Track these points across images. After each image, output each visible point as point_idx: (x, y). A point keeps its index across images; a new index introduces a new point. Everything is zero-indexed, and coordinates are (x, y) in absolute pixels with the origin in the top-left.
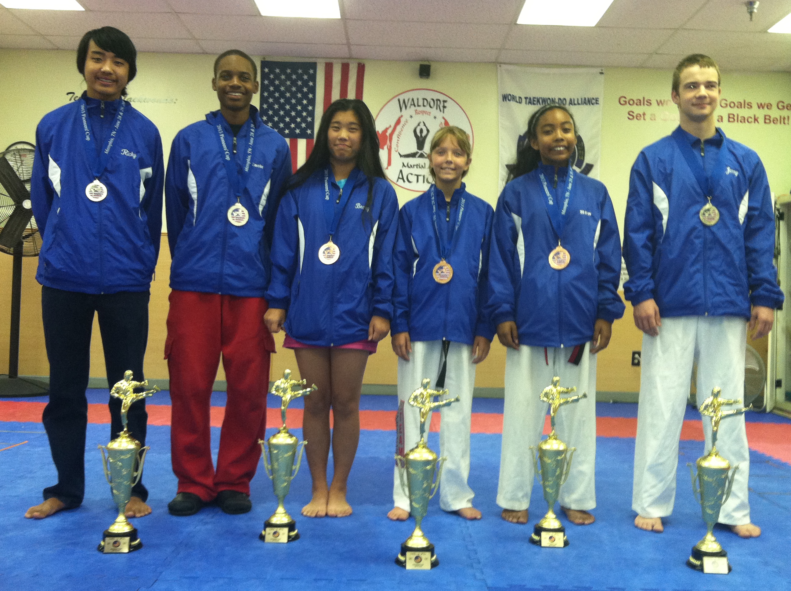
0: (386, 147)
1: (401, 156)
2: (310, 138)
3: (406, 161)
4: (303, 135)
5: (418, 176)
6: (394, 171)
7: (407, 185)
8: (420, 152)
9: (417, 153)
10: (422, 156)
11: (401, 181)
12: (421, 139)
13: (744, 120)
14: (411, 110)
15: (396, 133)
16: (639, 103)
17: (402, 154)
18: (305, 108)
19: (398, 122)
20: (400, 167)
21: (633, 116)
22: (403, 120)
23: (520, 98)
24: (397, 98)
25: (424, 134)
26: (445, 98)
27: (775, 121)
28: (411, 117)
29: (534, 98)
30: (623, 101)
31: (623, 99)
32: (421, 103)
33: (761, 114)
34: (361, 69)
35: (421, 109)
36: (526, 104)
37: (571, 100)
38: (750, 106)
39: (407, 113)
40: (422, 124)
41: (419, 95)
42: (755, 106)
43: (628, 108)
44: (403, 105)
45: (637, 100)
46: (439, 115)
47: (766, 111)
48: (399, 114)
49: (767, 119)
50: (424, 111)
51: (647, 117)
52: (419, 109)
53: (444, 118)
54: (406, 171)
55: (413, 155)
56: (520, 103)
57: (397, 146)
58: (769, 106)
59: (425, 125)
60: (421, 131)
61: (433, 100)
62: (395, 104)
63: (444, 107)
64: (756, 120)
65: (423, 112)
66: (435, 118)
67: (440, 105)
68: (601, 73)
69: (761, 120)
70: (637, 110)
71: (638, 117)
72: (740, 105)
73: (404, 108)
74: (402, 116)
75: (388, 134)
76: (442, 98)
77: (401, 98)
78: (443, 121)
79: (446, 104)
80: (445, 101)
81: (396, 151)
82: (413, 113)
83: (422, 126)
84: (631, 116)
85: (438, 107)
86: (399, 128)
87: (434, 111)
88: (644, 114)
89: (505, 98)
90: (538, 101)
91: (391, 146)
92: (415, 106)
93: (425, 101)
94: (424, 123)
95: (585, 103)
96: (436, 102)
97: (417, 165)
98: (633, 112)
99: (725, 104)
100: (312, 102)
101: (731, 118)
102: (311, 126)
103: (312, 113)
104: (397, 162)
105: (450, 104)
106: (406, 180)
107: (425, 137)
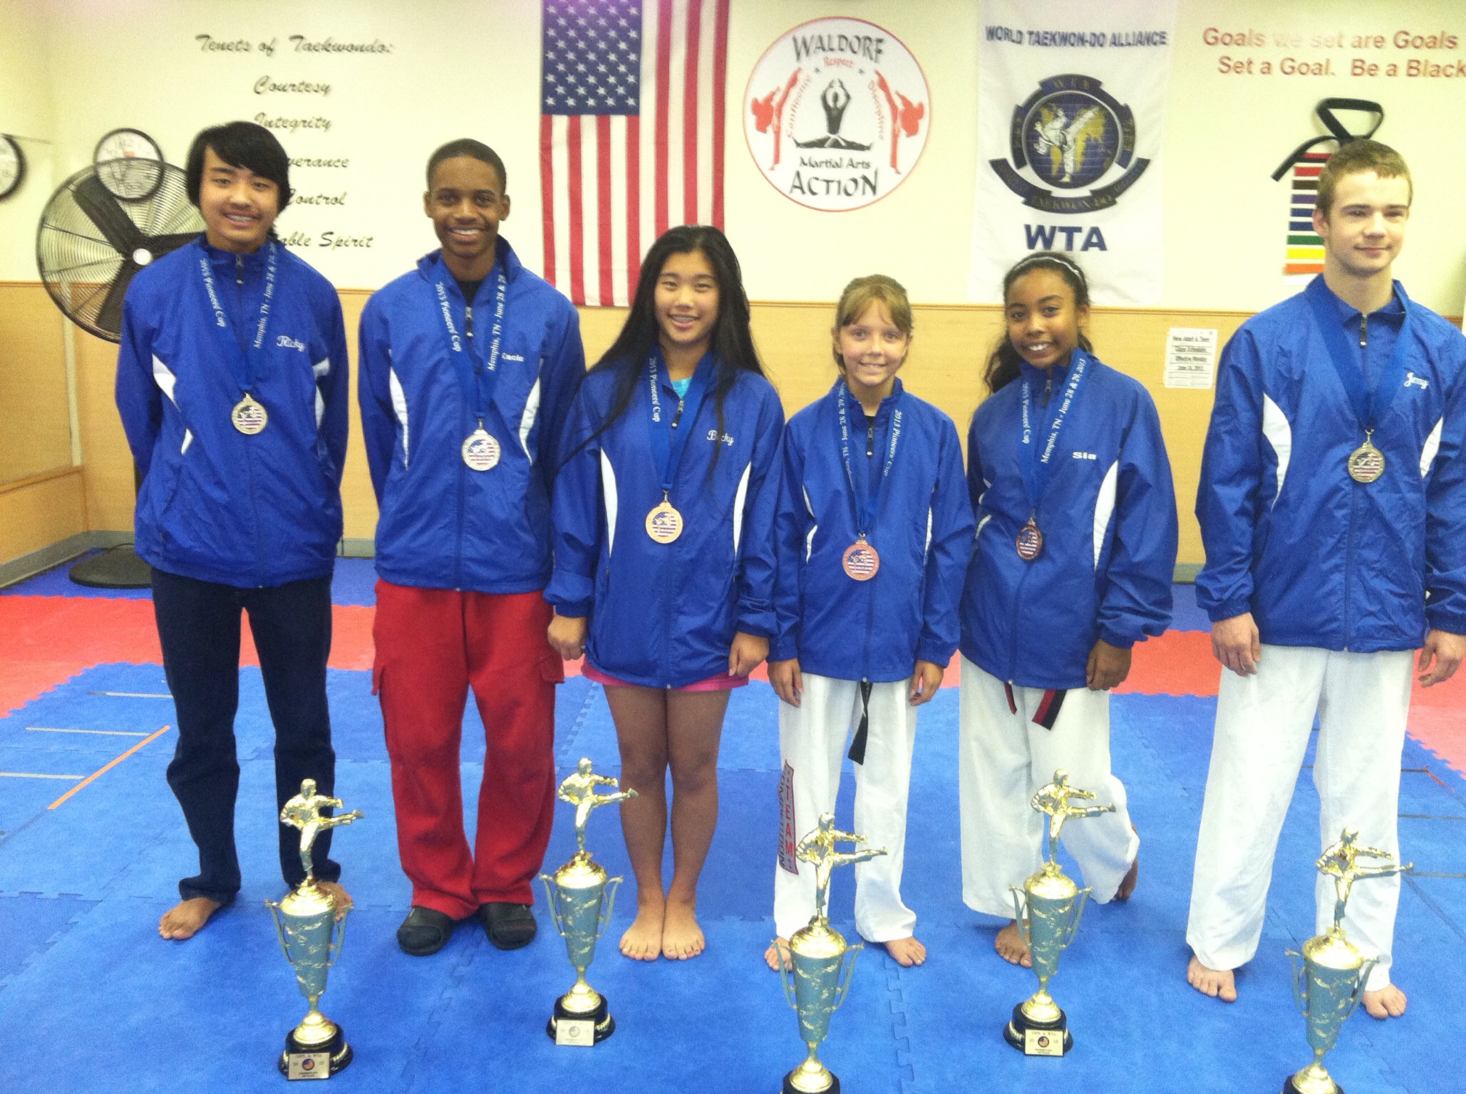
0: (770, 129)
1: (798, 145)
2: (633, 114)
3: (808, 153)
4: (621, 108)
5: (828, 182)
6: (784, 176)
7: (807, 198)
8: (833, 136)
9: (826, 139)
10: (836, 145)
11: (796, 193)
12: (835, 113)
13: (1438, 71)
14: (818, 58)
15: (789, 102)
16: (1241, 40)
17: (799, 141)
18: (623, 57)
19: (793, 82)
20: (797, 166)
21: (1228, 66)
22: (801, 78)
23: (1020, 33)
24: (791, 37)
25: (840, 105)
26: (881, 35)
28: (817, 70)
29: (1046, 33)
30: (1213, 38)
31: (1212, 33)
32: (835, 45)
35: (837, 55)
36: (1030, 44)
37: (1114, 36)
38: (1453, 43)
39: (808, 64)
40: (837, 86)
41: (832, 30)
43: (1221, 50)
44: (803, 48)
45: (1238, 35)
46: (869, 66)
48: (795, 66)
50: (840, 60)
51: (1256, 68)
52: (831, 55)
53: (877, 73)
54: (807, 173)
55: (820, 144)
56: (1019, 42)
57: (791, 126)
59: (842, 86)
60: (836, 98)
61: (858, 38)
62: (787, 48)
63: (879, 51)
64: (1461, 70)
65: (840, 62)
66: (861, 72)
67: (871, 47)
70: (1238, 54)
71: (1238, 68)
72: (1434, 43)
73: (803, 52)
74: (799, 70)
75: (774, 104)
76: (875, 34)
77: (799, 36)
78: (876, 78)
79: (882, 46)
80: (880, 41)
81: (789, 136)
82: (821, 64)
83: (836, 88)
84: (1227, 66)
85: (867, 51)
86: (794, 92)
87: (861, 60)
88: (1250, 63)
89: (992, 33)
90: (1053, 39)
91: (779, 127)
92: (824, 49)
93: (844, 41)
94: (841, 83)
95: (1140, 42)
96: (862, 41)
97: (826, 163)
98: (1229, 59)
99: (1404, 40)
100: (636, 46)
101: (1414, 68)
102: (634, 91)
103: (635, 69)
104: (791, 155)
105: (889, 46)
106: (806, 189)
107: (843, 109)
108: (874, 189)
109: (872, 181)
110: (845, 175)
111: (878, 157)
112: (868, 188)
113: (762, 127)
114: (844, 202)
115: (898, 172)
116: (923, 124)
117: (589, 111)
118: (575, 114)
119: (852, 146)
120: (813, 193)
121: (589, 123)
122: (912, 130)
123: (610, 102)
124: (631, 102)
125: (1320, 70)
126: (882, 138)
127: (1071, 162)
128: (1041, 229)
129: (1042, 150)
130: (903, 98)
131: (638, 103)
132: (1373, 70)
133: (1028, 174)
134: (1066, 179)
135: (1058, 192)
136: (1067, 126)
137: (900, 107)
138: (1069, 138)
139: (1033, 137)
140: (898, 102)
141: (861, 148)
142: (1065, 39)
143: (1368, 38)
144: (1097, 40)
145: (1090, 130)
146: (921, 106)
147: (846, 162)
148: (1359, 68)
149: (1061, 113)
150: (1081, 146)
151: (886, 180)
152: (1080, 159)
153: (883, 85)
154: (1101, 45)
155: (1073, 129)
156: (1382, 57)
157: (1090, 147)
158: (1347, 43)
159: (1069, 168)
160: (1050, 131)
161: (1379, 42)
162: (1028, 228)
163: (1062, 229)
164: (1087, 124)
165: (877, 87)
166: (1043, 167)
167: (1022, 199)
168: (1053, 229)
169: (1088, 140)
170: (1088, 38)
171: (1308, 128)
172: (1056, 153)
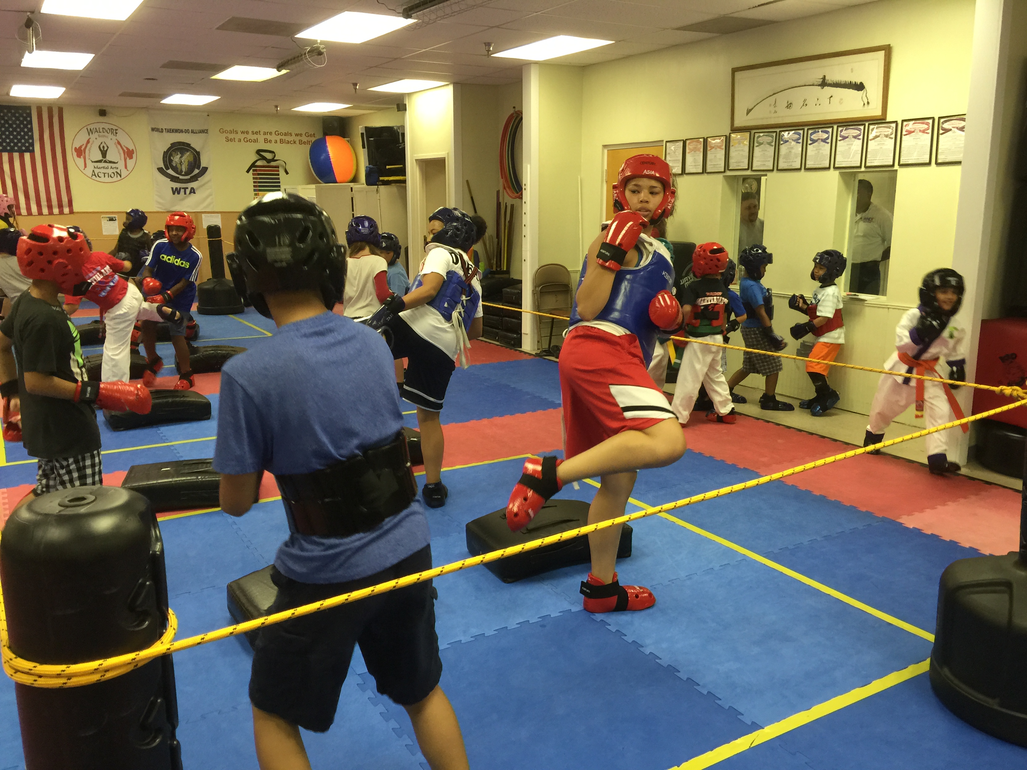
0: (82, 157)
1: (92, 162)
2: (32, 152)
3: (96, 164)
4: (27, 150)
5: (104, 174)
6: (89, 171)
7: (98, 179)
8: (104, 159)
9: (102, 160)
10: (105, 162)
11: (94, 177)
12: (104, 152)
13: (288, 142)
14: (96, 135)
15: (88, 148)
16: (231, 132)
18: (26, 134)
19: (88, 142)
20: (93, 169)
22: (91, 141)
23: (162, 129)
24: (85, 128)
25: (105, 149)
26: (116, 128)
27: (304, 143)
29: (170, 129)
30: (222, 131)
31: (221, 130)
32: (101, 130)
33: (297, 139)
34: (61, 111)
35: (102, 134)
36: (165, 132)
37: (192, 130)
38: (291, 135)
39: (93, 136)
40: (103, 143)
41: (99, 126)
42: (293, 135)
43: (225, 135)
44: (90, 132)
46: (114, 138)
47: (299, 138)
48: (88, 137)
49: (301, 142)
51: (237, 140)
52: (100, 134)
53: (116, 139)
54: (97, 171)
55: (100, 161)
56: (162, 132)
57: (89, 156)
58: (301, 135)
60: (104, 147)
61: (109, 129)
62: (85, 132)
63: (116, 133)
64: (295, 142)
65: (104, 136)
66: (111, 139)
67: (114, 132)
68: (208, 115)
69: (297, 142)
70: (231, 136)
71: (231, 140)
72: (286, 134)
74: (90, 138)
75: (82, 149)
76: (115, 128)
77: (89, 128)
78: (117, 141)
79: (117, 132)
80: (117, 130)
81: (89, 159)
82: (97, 137)
83: (103, 144)
84: (228, 140)
85: (112, 133)
86: (89, 145)
87: (110, 136)
88: (234, 139)
89: (153, 129)
90: (173, 131)
91: (85, 156)
92: (98, 132)
93: (104, 130)
94: (105, 143)
95: (200, 132)
96: (111, 130)
97: (103, 167)
98: (228, 137)
99: (278, 133)
100: (31, 130)
101: (282, 141)
102: (32, 145)
103: (32, 137)
104: (90, 166)
105: (119, 131)
106: (97, 176)
107: (107, 150)
108: (121, 176)
109: (120, 173)
110: (110, 171)
111: (121, 165)
112: (118, 175)
113: (79, 156)
114: (110, 180)
115: (127, 170)
116: (134, 156)
117: (16, 151)
118: (11, 152)
119: (110, 162)
120: (100, 177)
121: (16, 155)
122: (131, 158)
123: (24, 148)
124: (31, 148)
125: (256, 141)
126: (121, 159)
127: (184, 168)
128: (176, 188)
129: (174, 165)
130: (127, 148)
131: (33, 148)
132: (270, 141)
133: (170, 172)
134: (183, 173)
135: (181, 177)
136: (181, 157)
137: (126, 150)
138: (182, 161)
139: (171, 161)
140: (125, 149)
141: (114, 163)
142: (177, 131)
143: (267, 132)
144: (187, 131)
145: (189, 158)
146: (133, 150)
147: (110, 167)
148: (266, 141)
149: (179, 153)
150: (186, 163)
151: (124, 173)
152: (187, 167)
153: (119, 143)
154: (189, 133)
155: (183, 159)
156: (273, 138)
157: (190, 164)
158: (262, 133)
159: (184, 170)
160: (176, 159)
161: (271, 133)
162: (172, 188)
163: (183, 188)
164: (187, 157)
165: (117, 144)
166: (175, 169)
167: (170, 180)
168: (180, 188)
169: (189, 161)
170: (184, 130)
171: (254, 157)
172: (179, 166)
